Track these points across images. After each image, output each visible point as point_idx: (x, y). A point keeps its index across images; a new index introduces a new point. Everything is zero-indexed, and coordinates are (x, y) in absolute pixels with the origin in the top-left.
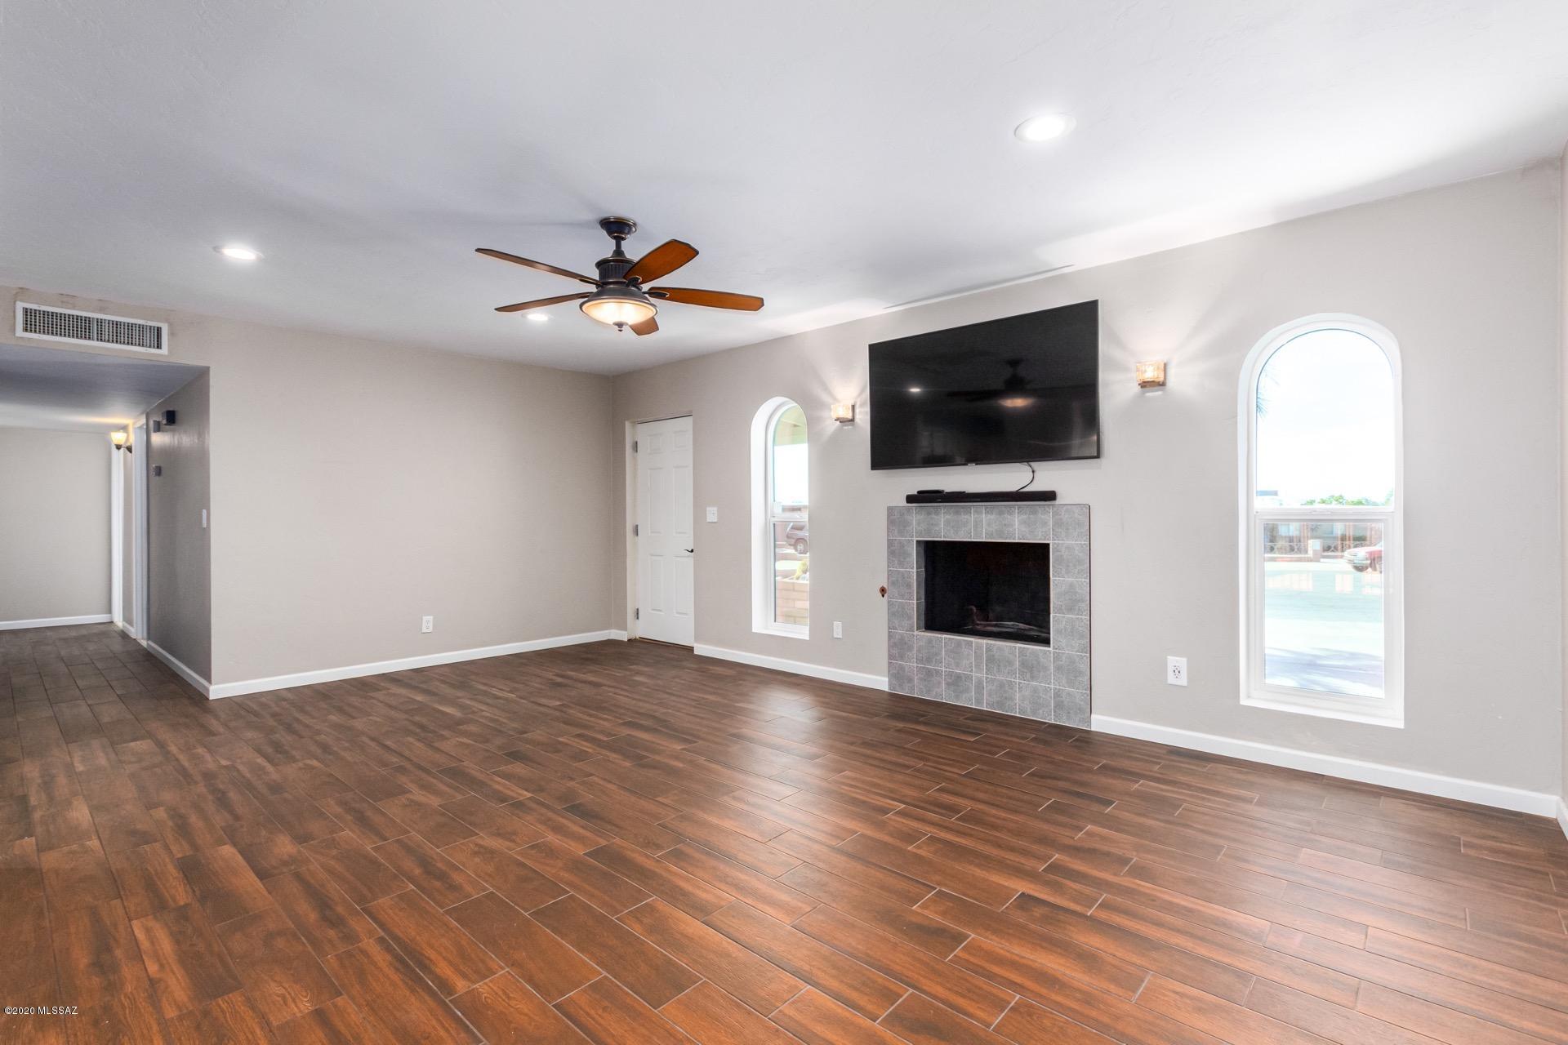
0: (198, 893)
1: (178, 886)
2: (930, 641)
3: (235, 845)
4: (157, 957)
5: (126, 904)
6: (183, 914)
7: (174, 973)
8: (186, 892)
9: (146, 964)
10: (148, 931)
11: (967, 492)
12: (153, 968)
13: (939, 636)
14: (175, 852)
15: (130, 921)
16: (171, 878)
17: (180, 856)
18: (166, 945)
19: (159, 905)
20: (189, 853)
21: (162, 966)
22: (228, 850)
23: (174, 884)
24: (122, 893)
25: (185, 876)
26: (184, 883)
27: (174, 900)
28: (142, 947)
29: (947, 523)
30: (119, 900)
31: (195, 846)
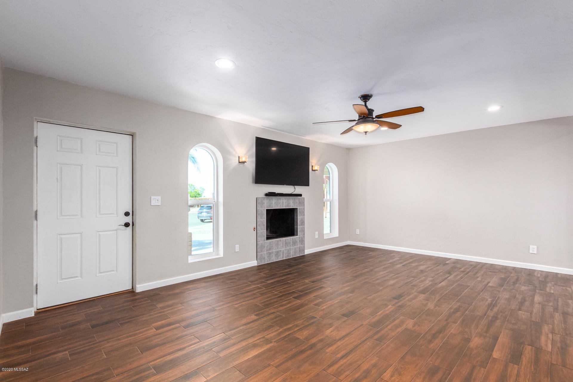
0: (522, 346)
1: (527, 353)
2: (270, 243)
3: (491, 355)
4: (547, 337)
5: (550, 359)
6: (532, 344)
7: (545, 332)
8: (526, 349)
9: (551, 338)
10: (547, 345)
11: (284, 193)
12: (550, 336)
13: (273, 240)
14: (516, 369)
15: (551, 352)
16: (527, 358)
17: (516, 366)
18: (543, 339)
19: (538, 350)
20: (511, 365)
21: (547, 334)
22: (496, 354)
23: (528, 355)
24: (550, 365)
25: (521, 355)
26: (524, 352)
27: (532, 349)
28: (551, 342)
29: (275, 203)
30: (552, 362)
31: (506, 366)
